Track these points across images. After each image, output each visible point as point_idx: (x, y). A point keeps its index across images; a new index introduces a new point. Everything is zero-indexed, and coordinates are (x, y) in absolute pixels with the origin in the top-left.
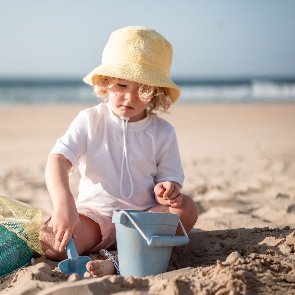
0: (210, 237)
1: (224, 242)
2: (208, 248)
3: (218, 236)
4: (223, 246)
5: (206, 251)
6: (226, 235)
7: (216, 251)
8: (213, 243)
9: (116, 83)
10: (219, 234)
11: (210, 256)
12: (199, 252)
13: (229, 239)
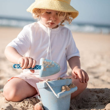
0: (91, 91)
1: (99, 95)
2: (90, 97)
3: (95, 92)
4: (98, 97)
5: (90, 99)
6: (99, 91)
7: (95, 99)
8: (93, 95)
9: (45, 11)
10: (95, 91)
11: (92, 102)
12: (86, 99)
13: (101, 93)
